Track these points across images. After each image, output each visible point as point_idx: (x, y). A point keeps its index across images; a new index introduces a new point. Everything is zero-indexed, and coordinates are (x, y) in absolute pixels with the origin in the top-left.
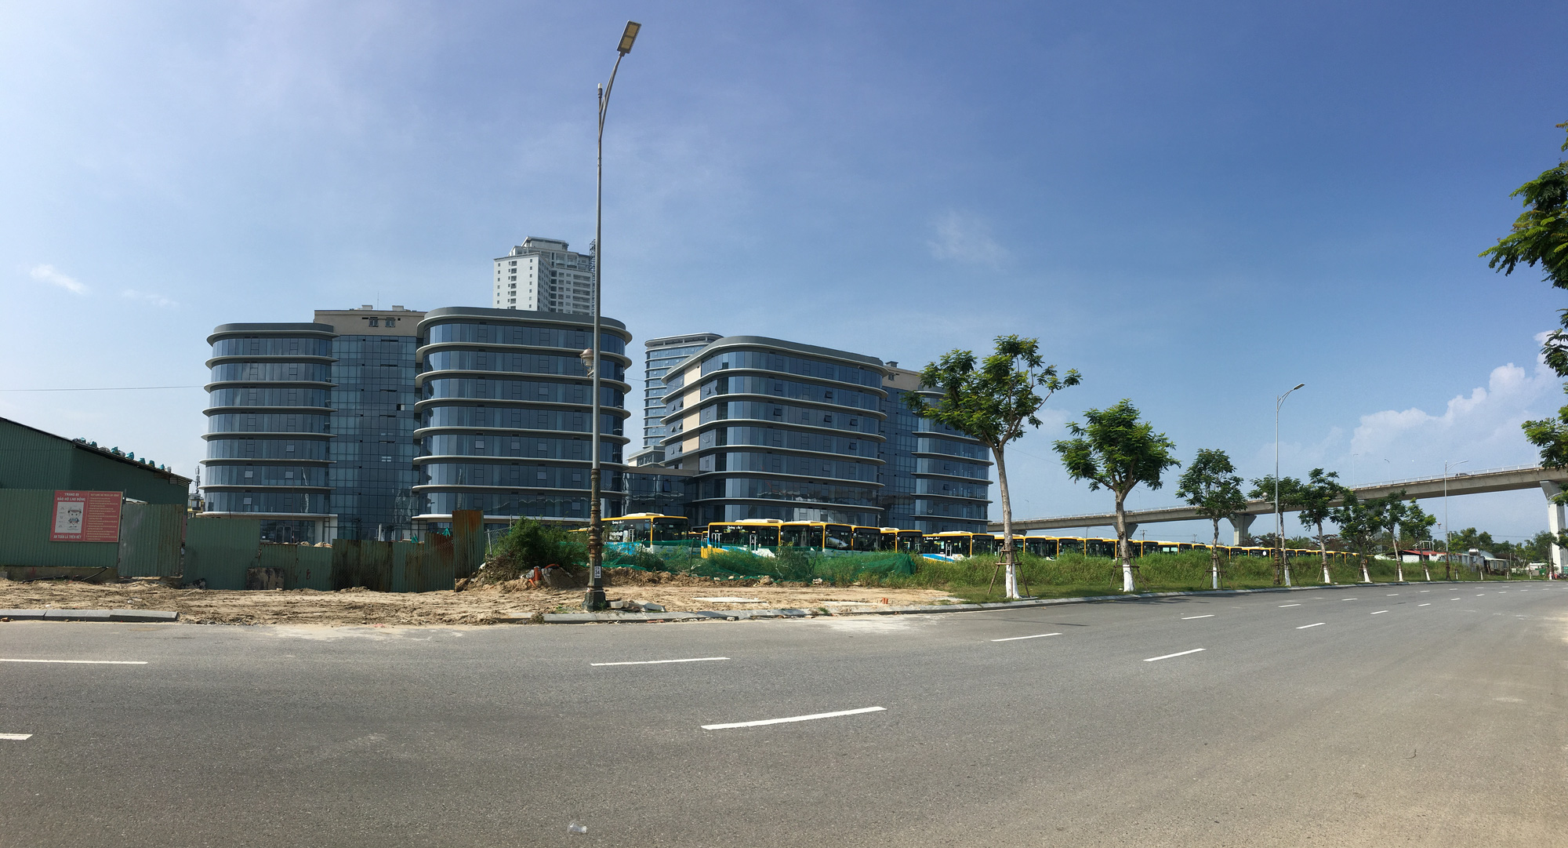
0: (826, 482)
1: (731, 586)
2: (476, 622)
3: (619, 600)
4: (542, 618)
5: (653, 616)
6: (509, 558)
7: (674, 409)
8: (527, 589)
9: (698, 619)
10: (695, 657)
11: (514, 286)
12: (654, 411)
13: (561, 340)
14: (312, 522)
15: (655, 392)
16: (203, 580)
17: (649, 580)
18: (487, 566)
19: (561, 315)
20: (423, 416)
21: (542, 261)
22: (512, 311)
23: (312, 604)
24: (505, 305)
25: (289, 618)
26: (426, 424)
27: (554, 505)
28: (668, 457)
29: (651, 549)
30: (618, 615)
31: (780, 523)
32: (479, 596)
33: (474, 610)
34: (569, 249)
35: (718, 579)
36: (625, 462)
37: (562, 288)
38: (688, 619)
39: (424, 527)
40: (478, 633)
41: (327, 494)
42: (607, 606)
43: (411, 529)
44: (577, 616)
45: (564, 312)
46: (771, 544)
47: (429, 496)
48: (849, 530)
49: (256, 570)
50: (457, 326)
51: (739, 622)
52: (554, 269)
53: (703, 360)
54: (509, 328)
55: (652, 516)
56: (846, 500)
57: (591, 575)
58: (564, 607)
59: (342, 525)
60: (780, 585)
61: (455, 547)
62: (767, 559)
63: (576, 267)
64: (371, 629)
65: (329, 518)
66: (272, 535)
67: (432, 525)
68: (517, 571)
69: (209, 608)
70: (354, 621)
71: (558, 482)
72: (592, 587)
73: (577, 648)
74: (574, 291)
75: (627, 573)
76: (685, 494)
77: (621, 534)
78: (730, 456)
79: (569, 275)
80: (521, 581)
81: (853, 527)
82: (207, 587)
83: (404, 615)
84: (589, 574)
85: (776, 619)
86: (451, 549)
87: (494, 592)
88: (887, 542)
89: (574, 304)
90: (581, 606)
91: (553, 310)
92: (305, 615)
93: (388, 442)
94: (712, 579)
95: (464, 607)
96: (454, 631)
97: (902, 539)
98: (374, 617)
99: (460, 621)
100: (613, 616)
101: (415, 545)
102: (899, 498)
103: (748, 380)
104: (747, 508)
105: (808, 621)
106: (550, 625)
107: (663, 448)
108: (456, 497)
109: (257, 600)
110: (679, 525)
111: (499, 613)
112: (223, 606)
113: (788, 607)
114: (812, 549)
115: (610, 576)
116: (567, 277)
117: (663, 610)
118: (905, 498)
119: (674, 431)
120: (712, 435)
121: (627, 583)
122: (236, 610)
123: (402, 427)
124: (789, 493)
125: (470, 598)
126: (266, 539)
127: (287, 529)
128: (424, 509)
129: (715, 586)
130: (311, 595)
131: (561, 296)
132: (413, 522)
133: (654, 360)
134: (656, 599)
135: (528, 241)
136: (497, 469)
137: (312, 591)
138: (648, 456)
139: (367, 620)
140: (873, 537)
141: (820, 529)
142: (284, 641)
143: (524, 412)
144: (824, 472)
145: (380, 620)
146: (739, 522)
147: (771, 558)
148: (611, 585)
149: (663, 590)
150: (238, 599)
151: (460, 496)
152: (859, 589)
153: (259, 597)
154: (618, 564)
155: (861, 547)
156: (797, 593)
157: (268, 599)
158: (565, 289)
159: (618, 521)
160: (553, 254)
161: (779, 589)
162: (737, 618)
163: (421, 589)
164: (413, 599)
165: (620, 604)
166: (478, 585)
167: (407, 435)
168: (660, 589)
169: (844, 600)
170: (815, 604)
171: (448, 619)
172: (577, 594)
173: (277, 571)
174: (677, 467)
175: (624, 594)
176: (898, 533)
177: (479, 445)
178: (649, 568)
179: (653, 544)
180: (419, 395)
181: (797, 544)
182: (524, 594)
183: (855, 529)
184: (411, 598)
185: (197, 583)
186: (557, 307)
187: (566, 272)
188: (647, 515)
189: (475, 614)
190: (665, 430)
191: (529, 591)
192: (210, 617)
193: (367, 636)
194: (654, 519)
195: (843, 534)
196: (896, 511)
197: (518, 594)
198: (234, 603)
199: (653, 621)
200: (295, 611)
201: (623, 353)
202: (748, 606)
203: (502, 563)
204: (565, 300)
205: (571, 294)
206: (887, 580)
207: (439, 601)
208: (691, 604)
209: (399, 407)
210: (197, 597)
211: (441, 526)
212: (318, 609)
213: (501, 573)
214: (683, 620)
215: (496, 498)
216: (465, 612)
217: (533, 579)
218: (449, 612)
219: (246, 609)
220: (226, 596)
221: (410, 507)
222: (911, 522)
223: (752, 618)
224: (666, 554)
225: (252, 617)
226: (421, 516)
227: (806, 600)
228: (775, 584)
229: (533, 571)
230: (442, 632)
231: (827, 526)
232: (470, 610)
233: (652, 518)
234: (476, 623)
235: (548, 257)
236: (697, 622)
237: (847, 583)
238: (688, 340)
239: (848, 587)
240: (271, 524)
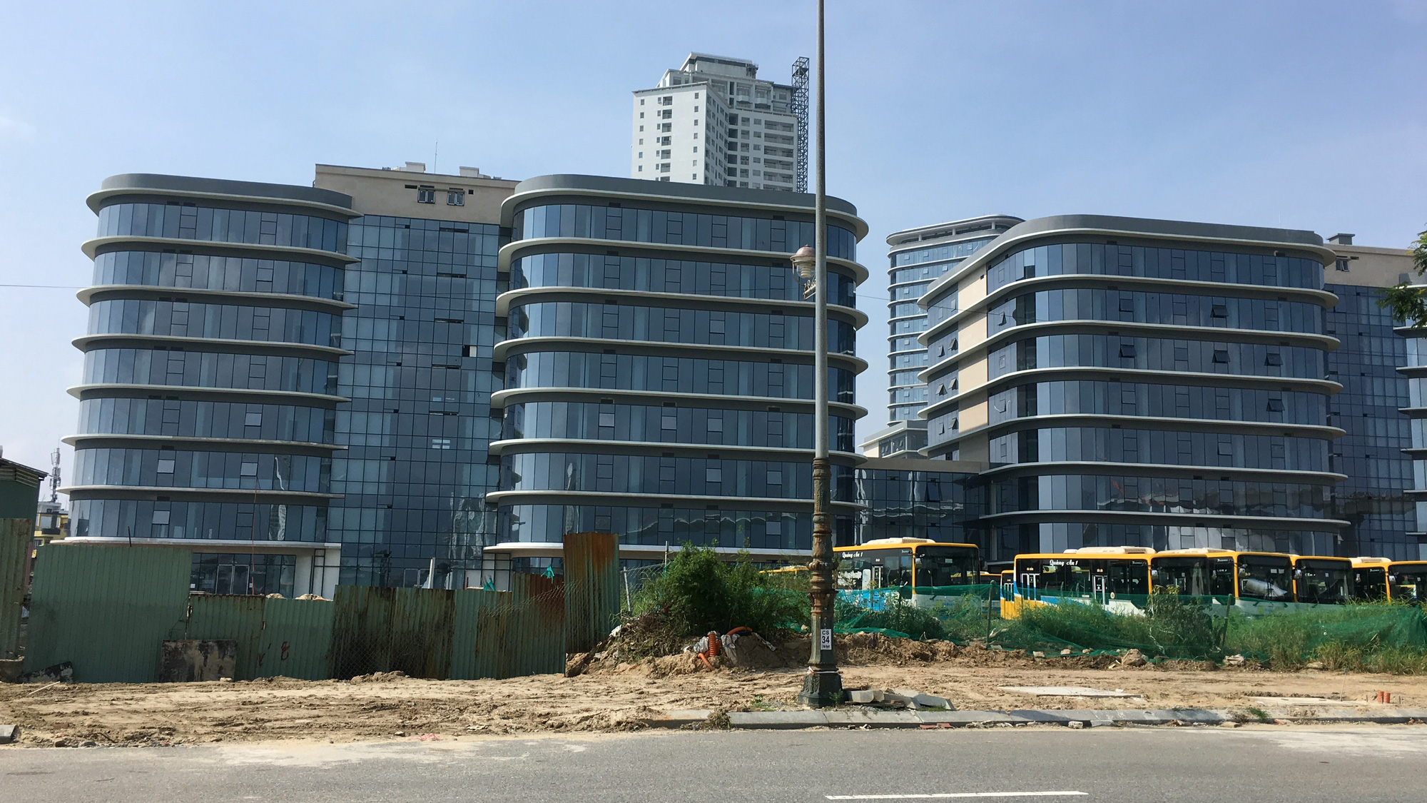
0: (1225, 476)
1: (1065, 667)
2: (608, 726)
3: (866, 688)
4: (727, 719)
5: (928, 716)
6: (662, 616)
7: (943, 354)
8: (696, 670)
9: (1013, 723)
10: (1020, 790)
11: (666, 140)
12: (906, 358)
13: (747, 236)
14: (290, 558)
15: (906, 324)
16: (67, 664)
17: (916, 656)
18: (624, 630)
19: (745, 191)
20: (508, 367)
21: (713, 96)
22: (664, 184)
23: (291, 704)
24: (652, 174)
25: (247, 731)
26: (514, 382)
27: (734, 527)
28: (934, 439)
29: (914, 601)
30: (865, 714)
31: (1150, 553)
32: (610, 683)
33: (603, 707)
34: (758, 76)
35: (1041, 654)
36: (859, 451)
37: (747, 145)
38: (995, 723)
39: (506, 565)
40: (616, 745)
41: (322, 506)
42: (845, 699)
43: (482, 570)
44: (790, 715)
45: (750, 187)
46: (1136, 593)
47: (516, 510)
48: (1285, 564)
49: (180, 645)
50: (569, 209)
51: (1092, 730)
52: (734, 111)
53: (990, 263)
54: (660, 215)
55: (913, 543)
56: (1269, 509)
57: (814, 645)
58: (766, 700)
59: (352, 562)
60: (1160, 666)
61: (567, 599)
62: (1132, 620)
63: (768, 107)
64: (414, 744)
65: (325, 550)
66: (209, 582)
67: (519, 561)
68: (677, 639)
69: (81, 718)
70: (380, 731)
71: (742, 485)
72: (816, 665)
73: (797, 770)
74: (767, 150)
75: (874, 643)
76: (965, 504)
77: (858, 575)
78: (1044, 435)
79: (757, 122)
80: (685, 657)
81: (1294, 558)
82: (76, 678)
83: (475, 717)
84: (810, 643)
85: (1164, 726)
86: (559, 602)
87: (636, 676)
88: (1369, 584)
89: (765, 174)
90: (798, 699)
91: (732, 184)
92: (278, 724)
93: (445, 414)
94: (1029, 655)
95: (586, 702)
96: (568, 743)
97: (1399, 580)
98: (418, 722)
99: (580, 726)
100: (857, 716)
101: (490, 594)
102: (1379, 501)
103: (1071, 295)
104: (1079, 528)
105: (1228, 731)
106: (741, 731)
107: (924, 424)
108: (564, 509)
109: (182, 700)
110: (962, 559)
111: (651, 711)
112: (110, 712)
113: (1184, 705)
114: (1215, 601)
115: (844, 647)
116: (754, 124)
117: (948, 707)
118: (1392, 500)
119: (942, 392)
120: (1011, 398)
121: (875, 660)
122: (138, 719)
123: (471, 387)
124: (1157, 499)
125: (594, 687)
126: (197, 588)
127: (240, 571)
128: (506, 534)
129: (1035, 666)
130: (290, 687)
131: (745, 160)
132: (486, 557)
133: (903, 269)
134: (933, 688)
135: (692, 61)
136: (636, 462)
137: (291, 682)
138: (897, 438)
139: (404, 730)
140: (1336, 576)
141: (1228, 564)
142: (238, 772)
143: (685, 363)
144: (1219, 457)
145: (429, 728)
146: (1070, 553)
147: (1139, 618)
148: (847, 664)
149: (943, 672)
150: (143, 700)
151: (570, 508)
152: (1322, 675)
153: (186, 694)
154: (859, 626)
155: (1310, 595)
156: (1197, 680)
157: (203, 697)
158: (751, 147)
159: (853, 552)
160: (732, 84)
161: (1160, 674)
162: (1087, 724)
163: (502, 673)
164: (490, 689)
165: (869, 695)
166: (607, 664)
167: (479, 401)
168: (934, 671)
169: (1296, 695)
170: (1237, 701)
171: (556, 723)
172: (788, 677)
173: (222, 645)
174: (949, 458)
175: (872, 680)
176: (1390, 567)
177: (606, 420)
178: (914, 634)
179: (918, 592)
180: (502, 330)
181: (1185, 591)
182: (690, 679)
183: (1298, 561)
184: (486, 688)
185: (54, 672)
186: (738, 179)
187: (753, 116)
188: (904, 542)
189: (607, 713)
190: (926, 392)
191: (698, 674)
192: (85, 732)
193: (407, 756)
194: (918, 548)
195: (1273, 571)
196: (1376, 525)
197: (679, 680)
198: (134, 706)
199: (931, 725)
200: (259, 717)
201: (853, 258)
202: (1106, 703)
203: (650, 625)
204: (751, 166)
205: (761, 154)
206: (1380, 658)
207: (539, 693)
208: (997, 697)
209: (466, 351)
210: (55, 697)
211: (535, 563)
212: (303, 712)
213: (649, 642)
214: (986, 725)
215: (634, 515)
216: (587, 710)
217: (706, 654)
218: (559, 711)
219: (159, 717)
220: (115, 695)
221: (480, 530)
222: (1410, 548)
223: (1116, 724)
224: (943, 611)
225: (172, 731)
226: (501, 546)
227: (1218, 695)
228: (1150, 664)
229: (705, 639)
230: (548, 746)
231: (1240, 557)
232: (596, 707)
233: (914, 546)
234: (608, 728)
235: (724, 89)
236: (1011, 729)
237: (1293, 663)
238: (961, 230)
239: (1298, 670)
240: (207, 562)
